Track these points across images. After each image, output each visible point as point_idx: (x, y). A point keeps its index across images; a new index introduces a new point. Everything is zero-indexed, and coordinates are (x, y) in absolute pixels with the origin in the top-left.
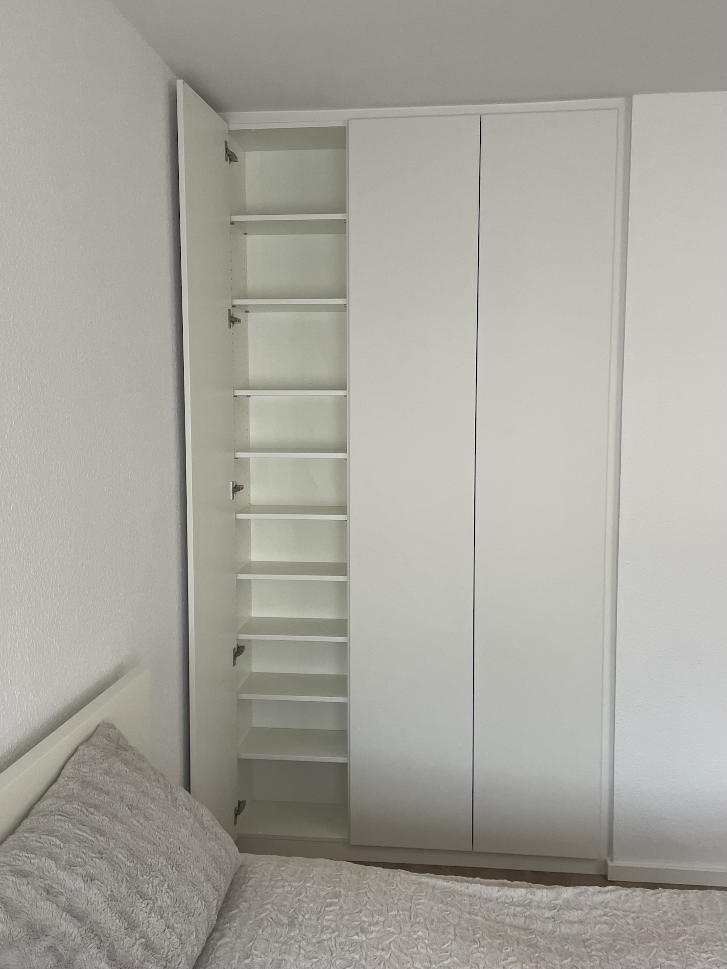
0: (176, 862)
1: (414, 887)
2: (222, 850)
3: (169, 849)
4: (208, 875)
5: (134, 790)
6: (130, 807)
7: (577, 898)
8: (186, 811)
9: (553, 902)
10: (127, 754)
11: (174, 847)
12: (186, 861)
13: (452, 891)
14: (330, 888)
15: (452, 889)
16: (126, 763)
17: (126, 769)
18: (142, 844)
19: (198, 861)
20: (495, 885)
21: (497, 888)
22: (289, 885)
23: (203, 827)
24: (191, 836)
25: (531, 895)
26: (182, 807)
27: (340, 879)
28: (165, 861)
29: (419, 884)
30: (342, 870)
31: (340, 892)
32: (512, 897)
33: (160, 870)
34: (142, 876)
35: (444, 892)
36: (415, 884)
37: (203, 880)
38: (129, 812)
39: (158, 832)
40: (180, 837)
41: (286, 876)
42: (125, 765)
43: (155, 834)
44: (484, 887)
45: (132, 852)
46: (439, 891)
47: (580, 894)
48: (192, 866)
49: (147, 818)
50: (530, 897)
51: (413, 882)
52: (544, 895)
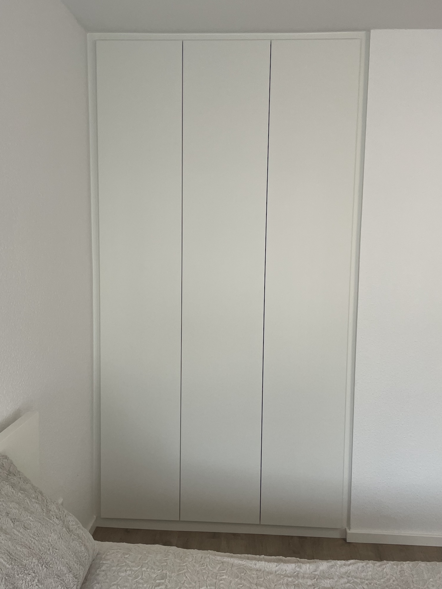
0: (46, 561)
1: (219, 566)
2: (82, 547)
3: (41, 550)
4: (70, 568)
5: (17, 506)
6: (13, 521)
7: (329, 570)
8: (56, 519)
9: (313, 573)
10: (15, 479)
11: (45, 549)
12: (53, 559)
13: (245, 567)
14: (159, 571)
15: (245, 566)
16: (13, 486)
17: (12, 491)
18: (20, 549)
19: (63, 558)
20: (274, 561)
21: (276, 564)
22: (130, 570)
23: (69, 531)
24: (59, 539)
25: (298, 568)
26: (54, 516)
27: (167, 564)
28: (37, 561)
29: (222, 563)
30: (169, 555)
31: (166, 574)
32: (286, 570)
33: (32, 568)
34: (18, 575)
35: (239, 568)
36: (219, 563)
37: (66, 572)
38: (12, 524)
39: (33, 538)
40: (50, 540)
41: (129, 562)
42: (13, 487)
43: (31, 540)
44: (267, 563)
45: (11, 556)
46: (236, 568)
47: (332, 567)
48: (58, 562)
49: (25, 528)
50: (298, 569)
51: (218, 562)
52: (308, 568)
